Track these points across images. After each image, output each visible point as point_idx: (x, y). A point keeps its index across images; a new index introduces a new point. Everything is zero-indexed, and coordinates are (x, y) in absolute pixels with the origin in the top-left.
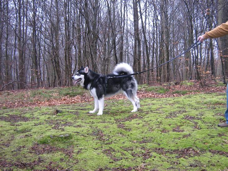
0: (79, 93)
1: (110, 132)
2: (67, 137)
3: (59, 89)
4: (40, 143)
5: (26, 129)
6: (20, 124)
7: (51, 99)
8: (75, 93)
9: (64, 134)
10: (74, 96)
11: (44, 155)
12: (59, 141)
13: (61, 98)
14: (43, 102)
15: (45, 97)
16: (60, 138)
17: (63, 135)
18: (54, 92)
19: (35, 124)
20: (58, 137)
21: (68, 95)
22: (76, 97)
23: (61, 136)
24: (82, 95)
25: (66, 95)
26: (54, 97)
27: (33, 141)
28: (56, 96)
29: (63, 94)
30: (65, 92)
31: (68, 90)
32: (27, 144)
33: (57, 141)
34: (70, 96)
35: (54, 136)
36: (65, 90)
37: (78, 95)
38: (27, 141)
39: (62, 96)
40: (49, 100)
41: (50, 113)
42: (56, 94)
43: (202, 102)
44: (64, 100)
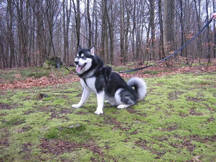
0: (44, 73)
1: (125, 119)
2: (79, 127)
3: (19, 69)
4: (48, 137)
5: (16, 119)
6: (4, 113)
7: (14, 81)
8: (40, 74)
9: (73, 124)
10: (40, 77)
11: (65, 154)
12: (71, 133)
13: (25, 79)
14: (6, 84)
15: (6, 79)
16: (71, 130)
17: (73, 126)
18: (15, 73)
19: (23, 111)
20: (68, 128)
21: (33, 76)
22: (42, 78)
23: (70, 127)
24: (48, 76)
25: (31, 75)
26: (18, 79)
27: (38, 136)
28: (19, 77)
29: (27, 75)
30: (28, 73)
31: (31, 71)
32: (32, 140)
33: (68, 133)
34: (36, 77)
35: (62, 127)
36: (27, 71)
37: (43, 76)
38: (30, 136)
39: (26, 77)
40: (12, 82)
41: (32, 97)
42: (18, 75)
43: (187, 82)
44: (30, 81)
